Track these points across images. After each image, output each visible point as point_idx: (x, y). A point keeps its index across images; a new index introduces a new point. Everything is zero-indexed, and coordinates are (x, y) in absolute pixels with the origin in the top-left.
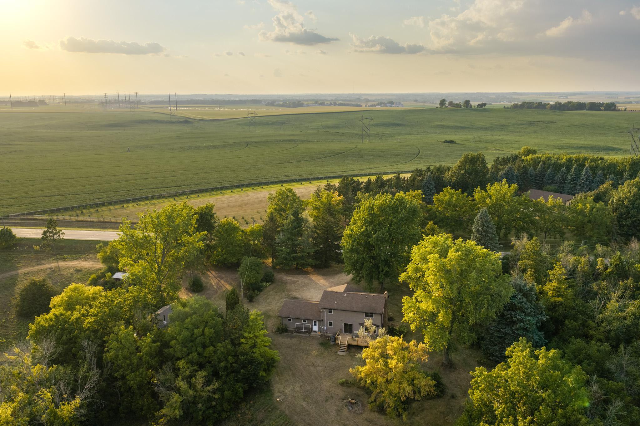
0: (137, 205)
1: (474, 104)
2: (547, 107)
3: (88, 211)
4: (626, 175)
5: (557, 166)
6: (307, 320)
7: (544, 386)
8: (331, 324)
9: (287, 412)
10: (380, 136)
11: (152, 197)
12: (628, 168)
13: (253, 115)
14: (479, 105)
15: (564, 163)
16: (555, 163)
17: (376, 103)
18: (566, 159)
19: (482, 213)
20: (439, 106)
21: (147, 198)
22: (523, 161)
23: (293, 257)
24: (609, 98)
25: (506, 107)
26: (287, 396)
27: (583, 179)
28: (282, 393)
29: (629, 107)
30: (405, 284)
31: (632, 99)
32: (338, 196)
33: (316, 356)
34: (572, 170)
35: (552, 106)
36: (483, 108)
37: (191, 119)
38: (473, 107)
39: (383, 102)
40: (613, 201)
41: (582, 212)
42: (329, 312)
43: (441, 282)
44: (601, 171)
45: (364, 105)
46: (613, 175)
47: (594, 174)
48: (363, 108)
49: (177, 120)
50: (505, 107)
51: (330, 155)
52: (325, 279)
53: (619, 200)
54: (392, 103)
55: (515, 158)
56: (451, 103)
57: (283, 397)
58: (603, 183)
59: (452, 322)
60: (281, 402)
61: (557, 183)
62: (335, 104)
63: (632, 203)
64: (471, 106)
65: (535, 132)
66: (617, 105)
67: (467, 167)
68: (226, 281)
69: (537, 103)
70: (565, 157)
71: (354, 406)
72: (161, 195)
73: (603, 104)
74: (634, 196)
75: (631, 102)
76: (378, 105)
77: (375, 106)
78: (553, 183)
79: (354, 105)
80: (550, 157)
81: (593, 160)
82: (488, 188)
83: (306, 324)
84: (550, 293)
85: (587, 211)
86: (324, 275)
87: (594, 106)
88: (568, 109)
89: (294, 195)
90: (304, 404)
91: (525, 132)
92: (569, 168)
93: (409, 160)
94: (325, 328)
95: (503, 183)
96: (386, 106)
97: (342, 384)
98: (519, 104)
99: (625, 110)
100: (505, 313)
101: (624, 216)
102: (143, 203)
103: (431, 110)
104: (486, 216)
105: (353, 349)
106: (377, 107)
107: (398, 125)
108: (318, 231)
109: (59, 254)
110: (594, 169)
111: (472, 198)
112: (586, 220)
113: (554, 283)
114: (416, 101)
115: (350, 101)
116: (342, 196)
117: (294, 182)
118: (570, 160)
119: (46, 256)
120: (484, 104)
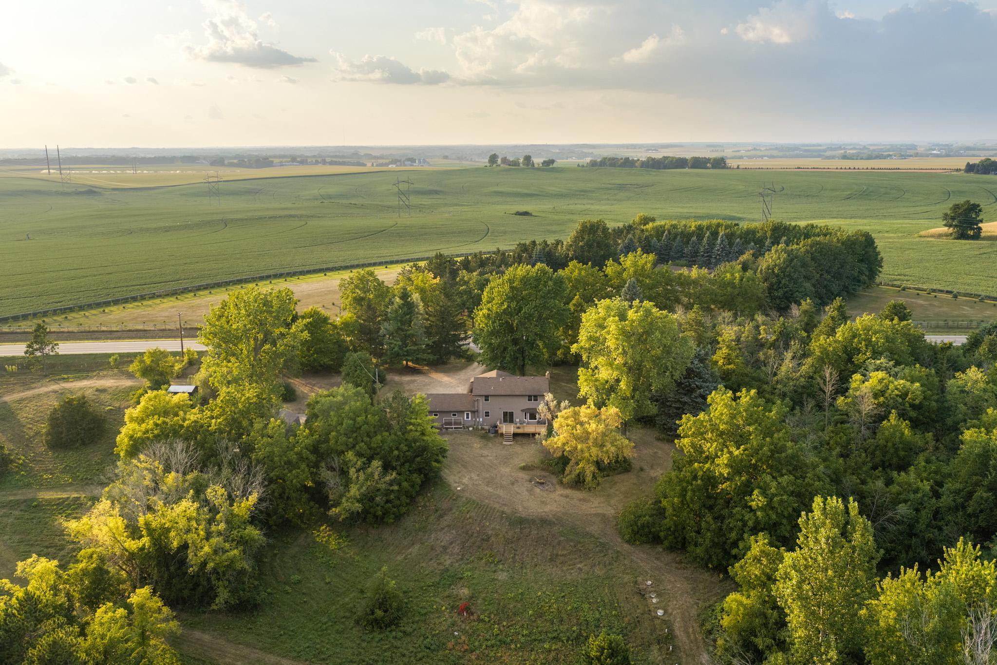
0: (124, 308)
1: (538, 161)
2: (637, 164)
3: (51, 319)
4: (768, 242)
5: (686, 236)
6: (457, 412)
7: (749, 422)
8: (487, 414)
9: (474, 498)
10: (420, 208)
11: (141, 296)
12: (769, 234)
13: (215, 179)
14: (545, 162)
15: (693, 232)
16: (682, 232)
17: (387, 161)
18: (695, 226)
19: (629, 285)
20: (488, 165)
21: (134, 299)
22: (642, 231)
23: (407, 351)
24: (713, 151)
25: (580, 165)
26: (467, 485)
27: (718, 250)
28: (460, 483)
29: (743, 163)
30: (578, 356)
31: (742, 153)
32: (434, 278)
33: (480, 448)
34: (705, 240)
35: (643, 162)
36: (551, 166)
37: (96, 187)
38: (536, 166)
39: (399, 159)
40: (761, 270)
41: (731, 284)
42: (486, 400)
43: (623, 346)
44: (738, 239)
45: (369, 164)
46: (752, 244)
47: (731, 244)
48: (369, 168)
49: (74, 190)
50: (578, 165)
51: (366, 234)
52: (448, 376)
53: (768, 268)
54: (413, 160)
55: (630, 228)
56: (504, 160)
57: (463, 487)
58: (743, 253)
59: (634, 390)
60: (463, 490)
61: (687, 257)
62: (324, 162)
63: (782, 270)
64: (533, 165)
65: (629, 199)
66: (728, 161)
67: (586, 237)
68: (320, 387)
69: (622, 159)
70: (693, 224)
71: (544, 485)
72: (154, 294)
73: (709, 159)
74: (784, 262)
75: (741, 157)
76: (392, 162)
77: (387, 164)
78: (682, 256)
79: (353, 164)
80: (675, 224)
81: (727, 227)
82: (622, 259)
83: (456, 417)
84: (720, 363)
85: (737, 281)
86: (446, 371)
87: (698, 163)
88: (665, 167)
89: (376, 280)
90: (490, 489)
91: (615, 200)
92: (700, 237)
93: (480, 238)
94: (481, 420)
95: (638, 253)
96: (406, 165)
97: (524, 468)
98: (599, 160)
99: (738, 168)
100: (683, 381)
101: (775, 287)
102: (131, 306)
103: (477, 170)
104: (634, 287)
105: (519, 438)
106: (390, 166)
107: (436, 192)
108: (431, 318)
109: (51, 374)
110: (730, 237)
111: (603, 274)
112: (736, 292)
113: (725, 350)
114: (446, 157)
115: (343, 157)
116: (438, 278)
117: (339, 269)
118: (700, 228)
119: (32, 379)
120: (552, 161)
